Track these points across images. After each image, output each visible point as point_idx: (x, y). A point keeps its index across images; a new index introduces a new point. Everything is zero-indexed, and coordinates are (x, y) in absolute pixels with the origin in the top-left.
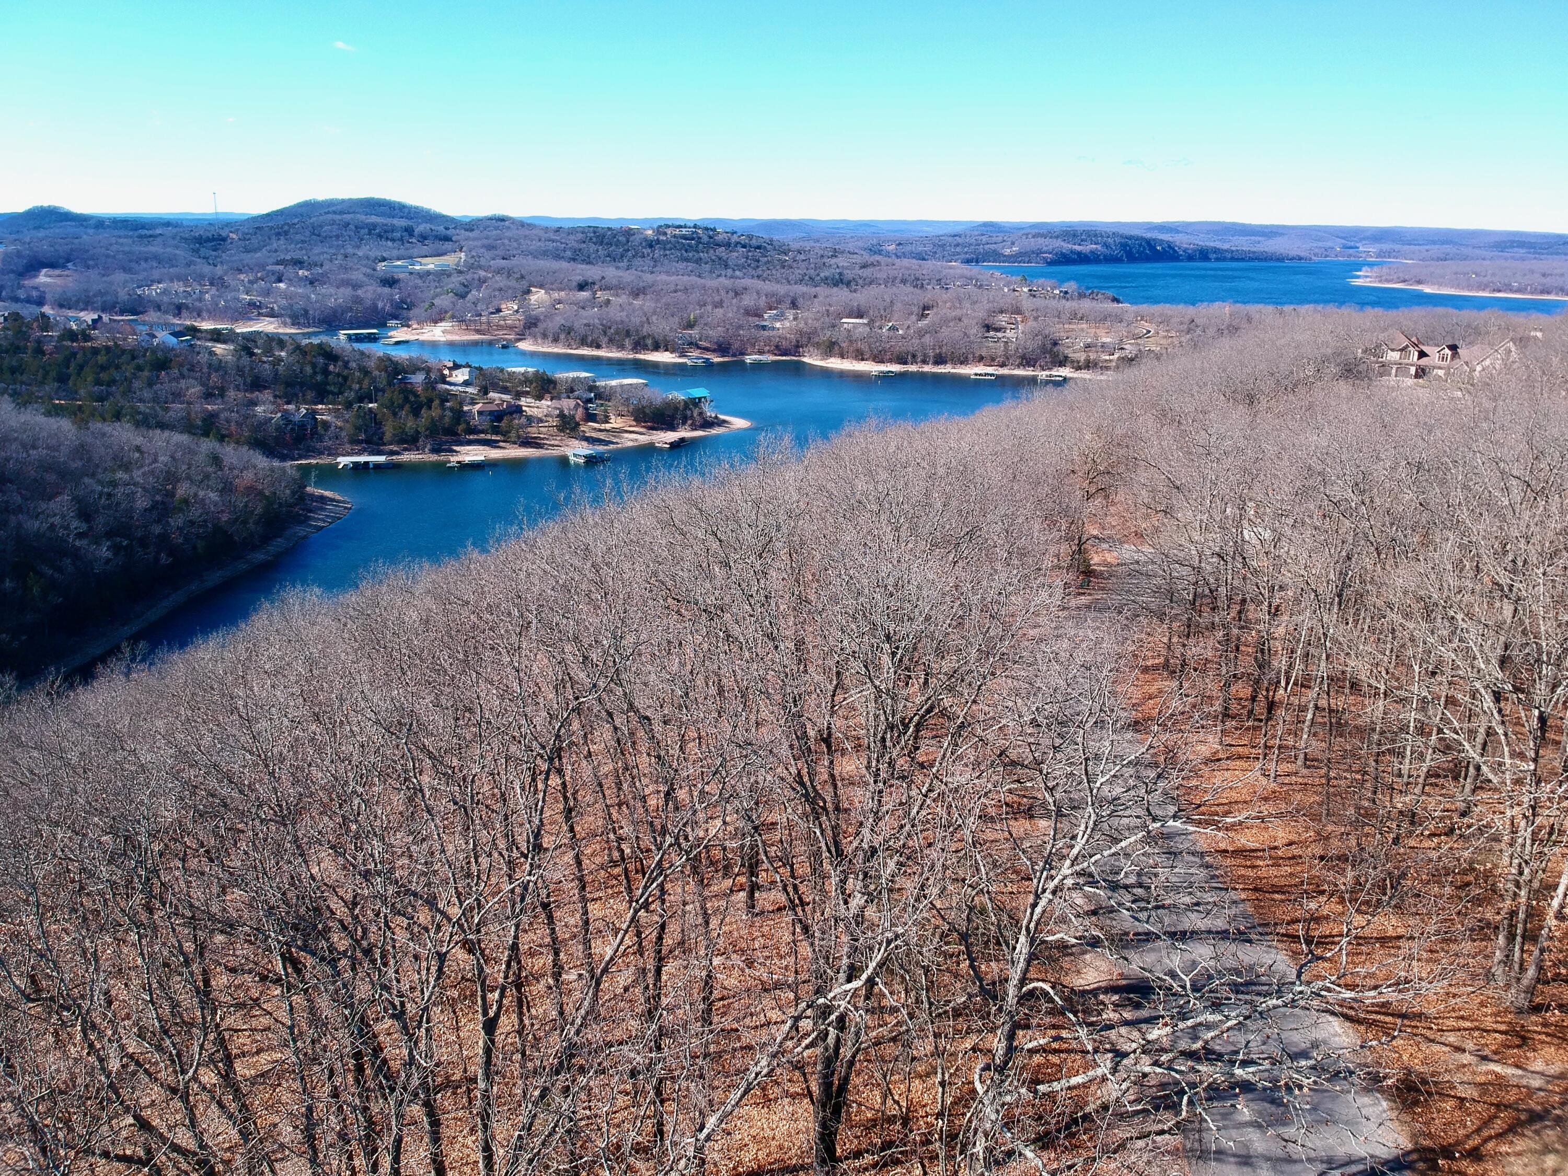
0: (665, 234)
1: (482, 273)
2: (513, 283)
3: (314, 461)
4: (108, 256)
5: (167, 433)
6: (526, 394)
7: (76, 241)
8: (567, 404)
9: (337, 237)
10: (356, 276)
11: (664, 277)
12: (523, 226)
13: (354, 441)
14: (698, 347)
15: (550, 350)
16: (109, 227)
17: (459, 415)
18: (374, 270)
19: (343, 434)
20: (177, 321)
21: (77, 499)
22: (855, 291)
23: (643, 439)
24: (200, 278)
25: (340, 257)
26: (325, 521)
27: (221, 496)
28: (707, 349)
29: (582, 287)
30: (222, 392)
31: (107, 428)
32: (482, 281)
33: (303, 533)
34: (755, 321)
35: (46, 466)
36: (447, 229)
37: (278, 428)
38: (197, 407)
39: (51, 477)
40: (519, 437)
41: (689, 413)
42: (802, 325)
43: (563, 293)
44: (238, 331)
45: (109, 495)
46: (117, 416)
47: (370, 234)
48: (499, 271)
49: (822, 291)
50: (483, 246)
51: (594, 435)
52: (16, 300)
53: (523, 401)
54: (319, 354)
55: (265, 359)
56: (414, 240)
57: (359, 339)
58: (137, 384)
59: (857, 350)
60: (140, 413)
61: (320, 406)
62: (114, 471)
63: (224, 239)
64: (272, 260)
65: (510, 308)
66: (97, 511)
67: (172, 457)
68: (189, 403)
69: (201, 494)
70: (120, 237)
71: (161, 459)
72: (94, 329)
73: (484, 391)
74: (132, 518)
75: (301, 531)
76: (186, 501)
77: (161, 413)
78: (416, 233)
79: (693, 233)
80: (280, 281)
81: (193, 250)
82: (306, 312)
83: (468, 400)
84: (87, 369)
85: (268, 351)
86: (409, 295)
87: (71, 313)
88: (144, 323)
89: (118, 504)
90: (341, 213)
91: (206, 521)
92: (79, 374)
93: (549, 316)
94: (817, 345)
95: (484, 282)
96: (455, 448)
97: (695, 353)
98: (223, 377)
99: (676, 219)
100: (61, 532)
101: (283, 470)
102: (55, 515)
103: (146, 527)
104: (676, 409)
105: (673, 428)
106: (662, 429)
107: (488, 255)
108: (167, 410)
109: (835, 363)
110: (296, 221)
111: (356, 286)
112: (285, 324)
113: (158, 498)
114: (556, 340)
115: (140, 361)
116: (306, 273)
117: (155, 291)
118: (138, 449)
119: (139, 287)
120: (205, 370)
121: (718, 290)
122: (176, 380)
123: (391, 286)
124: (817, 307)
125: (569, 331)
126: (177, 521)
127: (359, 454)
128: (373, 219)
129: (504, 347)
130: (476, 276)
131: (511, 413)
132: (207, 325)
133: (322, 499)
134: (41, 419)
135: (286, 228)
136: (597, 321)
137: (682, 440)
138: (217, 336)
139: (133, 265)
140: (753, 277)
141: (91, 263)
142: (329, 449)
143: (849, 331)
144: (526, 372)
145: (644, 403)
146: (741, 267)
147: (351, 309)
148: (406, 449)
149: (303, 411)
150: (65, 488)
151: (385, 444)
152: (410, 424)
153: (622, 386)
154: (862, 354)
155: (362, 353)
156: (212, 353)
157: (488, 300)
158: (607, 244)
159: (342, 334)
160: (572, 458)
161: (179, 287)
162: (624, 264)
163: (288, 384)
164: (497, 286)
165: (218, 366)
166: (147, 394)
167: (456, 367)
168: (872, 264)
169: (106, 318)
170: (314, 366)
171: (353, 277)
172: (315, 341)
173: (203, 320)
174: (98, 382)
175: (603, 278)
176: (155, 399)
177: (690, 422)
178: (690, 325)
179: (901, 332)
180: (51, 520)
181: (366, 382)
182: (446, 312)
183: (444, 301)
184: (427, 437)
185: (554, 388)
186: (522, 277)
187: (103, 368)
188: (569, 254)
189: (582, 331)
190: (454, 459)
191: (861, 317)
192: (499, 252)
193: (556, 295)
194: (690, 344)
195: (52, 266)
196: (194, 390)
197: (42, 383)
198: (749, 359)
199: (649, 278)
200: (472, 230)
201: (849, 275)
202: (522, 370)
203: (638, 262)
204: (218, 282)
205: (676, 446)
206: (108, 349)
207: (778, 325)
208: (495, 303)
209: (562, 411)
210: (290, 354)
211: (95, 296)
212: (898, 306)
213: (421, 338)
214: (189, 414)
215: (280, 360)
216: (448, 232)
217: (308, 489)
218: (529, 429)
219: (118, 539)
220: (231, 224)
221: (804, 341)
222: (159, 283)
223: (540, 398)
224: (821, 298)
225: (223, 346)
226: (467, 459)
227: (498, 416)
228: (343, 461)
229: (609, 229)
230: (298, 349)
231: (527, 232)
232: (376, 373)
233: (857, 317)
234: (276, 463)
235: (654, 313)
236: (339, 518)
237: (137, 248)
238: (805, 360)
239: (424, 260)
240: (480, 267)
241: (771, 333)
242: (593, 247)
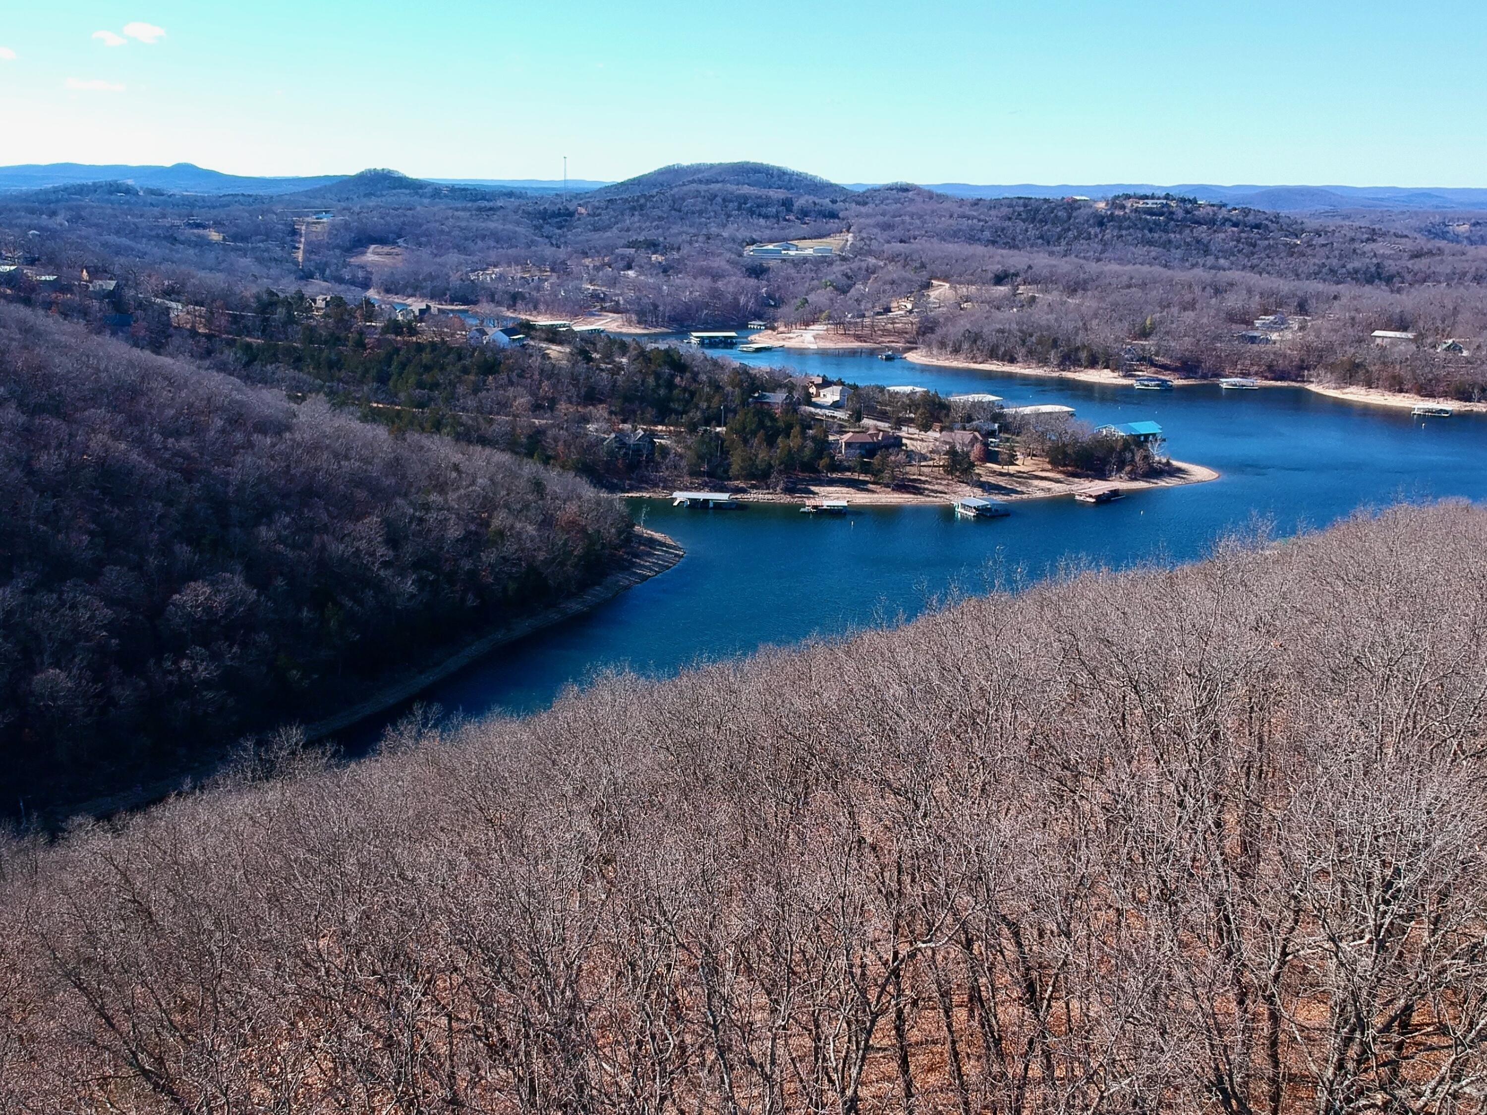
0: (1123, 207)
1: (872, 261)
2: (909, 274)
3: (646, 495)
4: (442, 232)
5: (488, 451)
6: (909, 422)
7: (409, 213)
8: (961, 437)
9: (701, 213)
10: (719, 263)
11: (1114, 267)
12: (931, 198)
13: (693, 474)
14: (1153, 364)
15: (947, 363)
16: (446, 196)
17: (823, 447)
18: (741, 255)
19: (683, 463)
20: (510, 314)
21: (387, 523)
22: (1399, 291)
23: (1059, 489)
24: (540, 262)
25: (701, 239)
26: (651, 570)
27: (538, 530)
28: (1165, 367)
29: (999, 280)
30: (553, 403)
31: (426, 441)
32: (871, 271)
33: (624, 582)
34: (1240, 329)
35: (359, 481)
36: (834, 202)
37: (611, 453)
38: (523, 421)
39: (361, 494)
40: (894, 478)
41: (1128, 455)
42: (1311, 337)
43: (973, 288)
44: (576, 328)
45: (421, 520)
46: (437, 426)
47: (739, 209)
48: (892, 259)
49: (1347, 290)
50: (877, 225)
51: (992, 480)
52: (340, 280)
53: (904, 432)
54: (665, 362)
55: (603, 366)
56: (792, 217)
57: (713, 343)
58: (461, 390)
59: (1394, 377)
60: (462, 424)
61: (660, 428)
62: (429, 493)
63: (571, 214)
64: (623, 242)
65: (902, 306)
66: (406, 537)
67: (491, 480)
68: (515, 416)
69: (518, 525)
70: (457, 210)
71: (480, 481)
72: (421, 321)
73: (857, 416)
74: (442, 548)
75: (623, 580)
76: (501, 533)
77: (484, 425)
78: (795, 208)
79: (1163, 206)
80: (629, 267)
81: (536, 227)
82: (656, 307)
83: (835, 427)
84: (409, 369)
85: (608, 356)
86: (779, 288)
87: (397, 299)
88: (475, 315)
89: (430, 531)
90: (708, 182)
91: (520, 559)
92: (400, 374)
93: (950, 319)
94: (1331, 367)
95: (873, 273)
96: (813, 488)
97: (1146, 373)
98: (554, 386)
99: (1141, 186)
100: (366, 559)
101: (611, 502)
102: (362, 538)
103: (456, 560)
104: (1111, 449)
105: (1102, 476)
106: (1087, 477)
107: (882, 236)
108: (491, 422)
109: (1356, 394)
110: (654, 192)
111: (716, 276)
112: (630, 322)
113: (473, 527)
114: (956, 351)
115: (467, 362)
116: (660, 258)
117: (489, 276)
118: (456, 468)
119: (473, 271)
120: (536, 376)
121: (1190, 286)
122: (503, 387)
123: (757, 277)
124: (1337, 312)
125: (974, 338)
126: (489, 556)
127: (698, 489)
128: (746, 190)
129: (889, 358)
130: (864, 265)
131: (887, 447)
132: (543, 321)
133: (652, 542)
134: (356, 425)
135: (642, 201)
136: (1014, 326)
137: (1115, 493)
138: (553, 335)
139: (469, 244)
140: (1244, 268)
141: (424, 239)
142: (665, 480)
143: (1382, 348)
144: (913, 393)
145: (1066, 439)
146: (1227, 254)
147: (707, 305)
148: (754, 487)
149: (640, 432)
150: (374, 508)
151: (730, 479)
152: (763, 455)
153: (1038, 415)
154: (1401, 383)
155: (715, 363)
156: (546, 357)
157: (875, 297)
158: (1041, 221)
159: (695, 337)
160: (960, 510)
161: (516, 272)
162: (1062, 248)
163: (627, 399)
164: (888, 278)
165: (551, 373)
166: (471, 403)
167: (826, 383)
168: (1430, 253)
169: (435, 307)
170: (658, 376)
171: (716, 265)
172: (662, 346)
173: (539, 313)
174: (420, 385)
175: (1030, 267)
176: (480, 409)
177: (1128, 468)
178: (1145, 334)
179: (1465, 353)
180: (356, 544)
181: (716, 400)
182: (821, 311)
183: (821, 297)
184: (780, 472)
185: (947, 415)
186: (923, 266)
187: (427, 368)
188: (987, 234)
189: (993, 339)
190: (810, 502)
191: (1405, 329)
192: (898, 233)
193: (963, 290)
194: (1142, 359)
195: (382, 241)
196: (523, 400)
197: (361, 382)
198: (1225, 383)
199: (1093, 267)
200: (865, 204)
201: (1391, 266)
202: (908, 389)
203: (1081, 245)
204: (560, 268)
205: (1102, 500)
206: (433, 345)
207: (1274, 336)
208: (884, 300)
209: (953, 447)
210: (632, 361)
211: (425, 280)
212: (1465, 316)
213: (787, 344)
214: (514, 429)
215: (620, 367)
216: (835, 206)
217: (637, 528)
218: (908, 469)
219: (425, 573)
220: (581, 195)
221: (1312, 360)
222: (495, 266)
223: (926, 428)
224: (1344, 300)
225: (558, 348)
226: (826, 503)
227: (870, 449)
228: (680, 496)
229: (1046, 201)
230: (643, 356)
231: (936, 206)
232: (729, 389)
233: (1397, 329)
234: (604, 495)
235: (1095, 315)
236: (668, 568)
237: (474, 224)
238: (1313, 387)
239: (801, 244)
240: (870, 253)
241: (1262, 347)
242: (1021, 225)
